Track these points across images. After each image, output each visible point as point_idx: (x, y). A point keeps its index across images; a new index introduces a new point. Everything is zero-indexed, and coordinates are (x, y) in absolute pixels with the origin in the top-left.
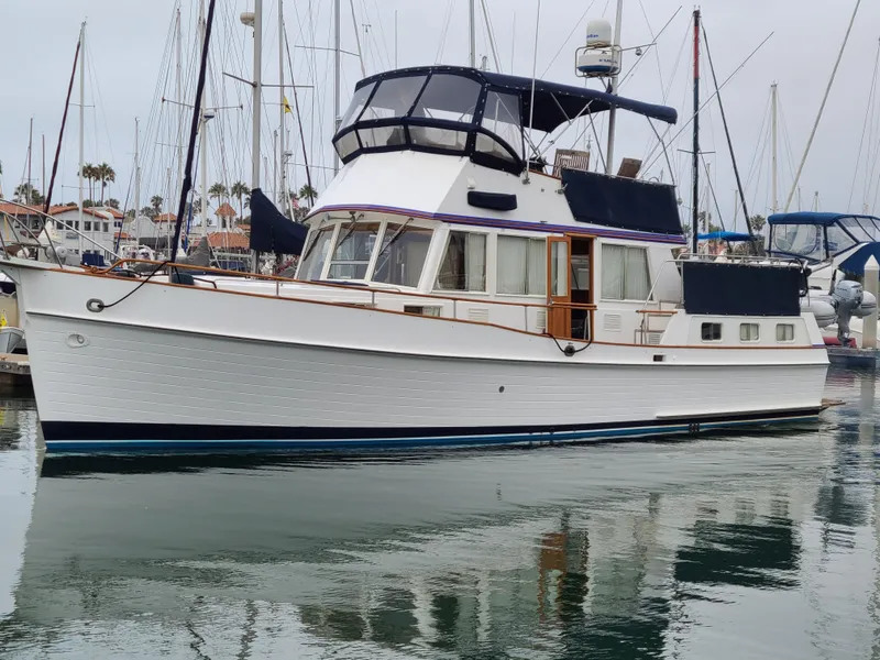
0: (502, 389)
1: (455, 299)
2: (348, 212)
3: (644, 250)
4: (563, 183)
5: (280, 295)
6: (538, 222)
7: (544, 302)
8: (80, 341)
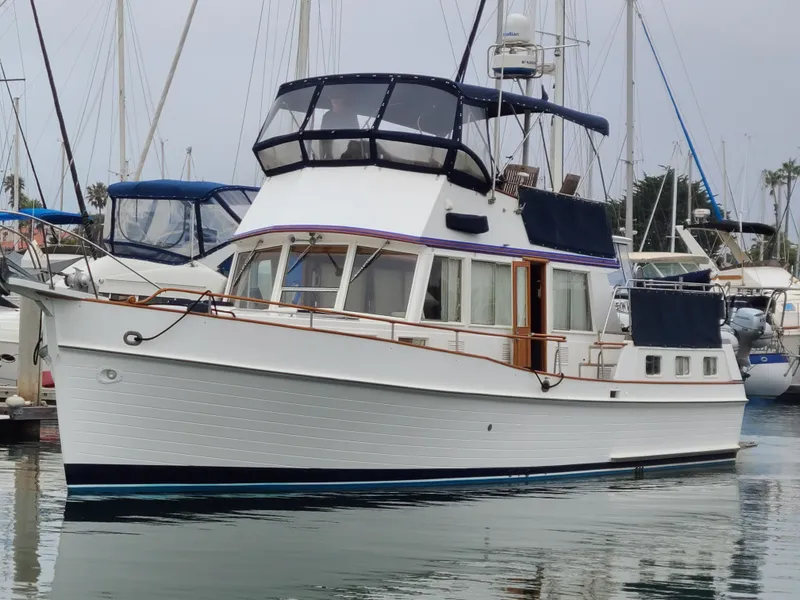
0: (490, 428)
1: (457, 331)
2: (308, 234)
3: (585, 276)
4: (521, 203)
5: (314, 327)
6: (501, 245)
7: (511, 333)
8: (111, 376)
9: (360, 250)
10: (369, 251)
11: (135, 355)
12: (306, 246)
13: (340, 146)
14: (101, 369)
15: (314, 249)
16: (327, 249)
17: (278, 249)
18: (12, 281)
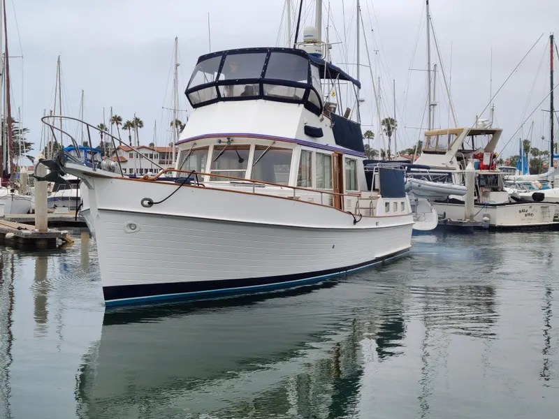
0: (333, 247)
2: (227, 138)
3: (355, 161)
4: (332, 122)
8: (133, 228)
9: (257, 148)
10: (263, 148)
11: (148, 213)
12: (224, 146)
13: (239, 90)
14: (126, 224)
15: (229, 147)
16: (236, 148)
17: (207, 148)
18: (68, 165)
